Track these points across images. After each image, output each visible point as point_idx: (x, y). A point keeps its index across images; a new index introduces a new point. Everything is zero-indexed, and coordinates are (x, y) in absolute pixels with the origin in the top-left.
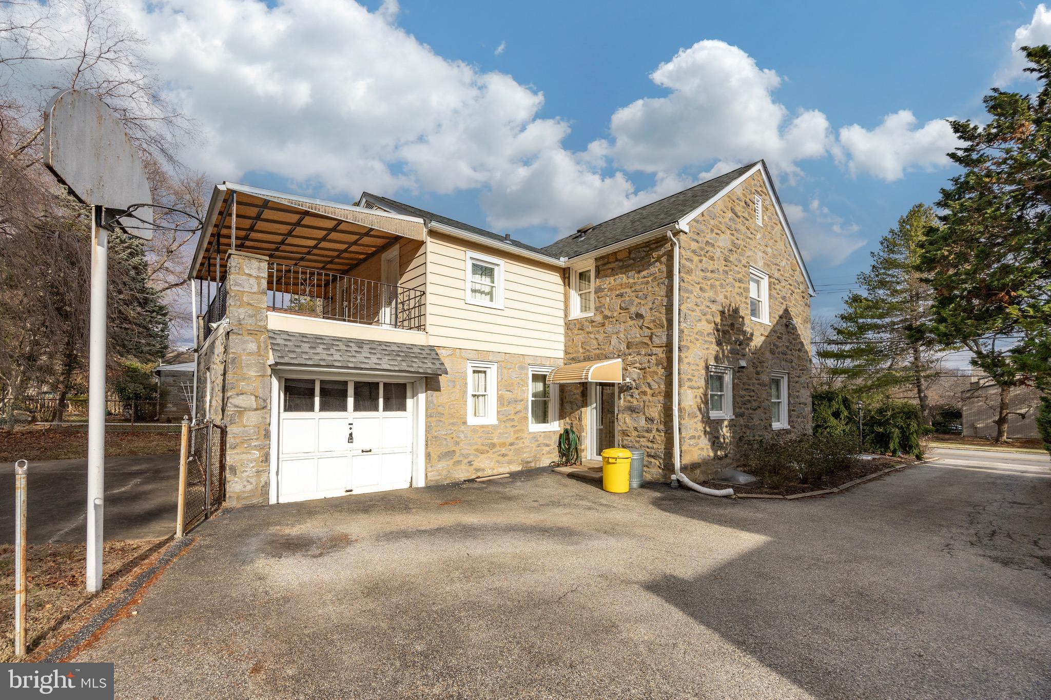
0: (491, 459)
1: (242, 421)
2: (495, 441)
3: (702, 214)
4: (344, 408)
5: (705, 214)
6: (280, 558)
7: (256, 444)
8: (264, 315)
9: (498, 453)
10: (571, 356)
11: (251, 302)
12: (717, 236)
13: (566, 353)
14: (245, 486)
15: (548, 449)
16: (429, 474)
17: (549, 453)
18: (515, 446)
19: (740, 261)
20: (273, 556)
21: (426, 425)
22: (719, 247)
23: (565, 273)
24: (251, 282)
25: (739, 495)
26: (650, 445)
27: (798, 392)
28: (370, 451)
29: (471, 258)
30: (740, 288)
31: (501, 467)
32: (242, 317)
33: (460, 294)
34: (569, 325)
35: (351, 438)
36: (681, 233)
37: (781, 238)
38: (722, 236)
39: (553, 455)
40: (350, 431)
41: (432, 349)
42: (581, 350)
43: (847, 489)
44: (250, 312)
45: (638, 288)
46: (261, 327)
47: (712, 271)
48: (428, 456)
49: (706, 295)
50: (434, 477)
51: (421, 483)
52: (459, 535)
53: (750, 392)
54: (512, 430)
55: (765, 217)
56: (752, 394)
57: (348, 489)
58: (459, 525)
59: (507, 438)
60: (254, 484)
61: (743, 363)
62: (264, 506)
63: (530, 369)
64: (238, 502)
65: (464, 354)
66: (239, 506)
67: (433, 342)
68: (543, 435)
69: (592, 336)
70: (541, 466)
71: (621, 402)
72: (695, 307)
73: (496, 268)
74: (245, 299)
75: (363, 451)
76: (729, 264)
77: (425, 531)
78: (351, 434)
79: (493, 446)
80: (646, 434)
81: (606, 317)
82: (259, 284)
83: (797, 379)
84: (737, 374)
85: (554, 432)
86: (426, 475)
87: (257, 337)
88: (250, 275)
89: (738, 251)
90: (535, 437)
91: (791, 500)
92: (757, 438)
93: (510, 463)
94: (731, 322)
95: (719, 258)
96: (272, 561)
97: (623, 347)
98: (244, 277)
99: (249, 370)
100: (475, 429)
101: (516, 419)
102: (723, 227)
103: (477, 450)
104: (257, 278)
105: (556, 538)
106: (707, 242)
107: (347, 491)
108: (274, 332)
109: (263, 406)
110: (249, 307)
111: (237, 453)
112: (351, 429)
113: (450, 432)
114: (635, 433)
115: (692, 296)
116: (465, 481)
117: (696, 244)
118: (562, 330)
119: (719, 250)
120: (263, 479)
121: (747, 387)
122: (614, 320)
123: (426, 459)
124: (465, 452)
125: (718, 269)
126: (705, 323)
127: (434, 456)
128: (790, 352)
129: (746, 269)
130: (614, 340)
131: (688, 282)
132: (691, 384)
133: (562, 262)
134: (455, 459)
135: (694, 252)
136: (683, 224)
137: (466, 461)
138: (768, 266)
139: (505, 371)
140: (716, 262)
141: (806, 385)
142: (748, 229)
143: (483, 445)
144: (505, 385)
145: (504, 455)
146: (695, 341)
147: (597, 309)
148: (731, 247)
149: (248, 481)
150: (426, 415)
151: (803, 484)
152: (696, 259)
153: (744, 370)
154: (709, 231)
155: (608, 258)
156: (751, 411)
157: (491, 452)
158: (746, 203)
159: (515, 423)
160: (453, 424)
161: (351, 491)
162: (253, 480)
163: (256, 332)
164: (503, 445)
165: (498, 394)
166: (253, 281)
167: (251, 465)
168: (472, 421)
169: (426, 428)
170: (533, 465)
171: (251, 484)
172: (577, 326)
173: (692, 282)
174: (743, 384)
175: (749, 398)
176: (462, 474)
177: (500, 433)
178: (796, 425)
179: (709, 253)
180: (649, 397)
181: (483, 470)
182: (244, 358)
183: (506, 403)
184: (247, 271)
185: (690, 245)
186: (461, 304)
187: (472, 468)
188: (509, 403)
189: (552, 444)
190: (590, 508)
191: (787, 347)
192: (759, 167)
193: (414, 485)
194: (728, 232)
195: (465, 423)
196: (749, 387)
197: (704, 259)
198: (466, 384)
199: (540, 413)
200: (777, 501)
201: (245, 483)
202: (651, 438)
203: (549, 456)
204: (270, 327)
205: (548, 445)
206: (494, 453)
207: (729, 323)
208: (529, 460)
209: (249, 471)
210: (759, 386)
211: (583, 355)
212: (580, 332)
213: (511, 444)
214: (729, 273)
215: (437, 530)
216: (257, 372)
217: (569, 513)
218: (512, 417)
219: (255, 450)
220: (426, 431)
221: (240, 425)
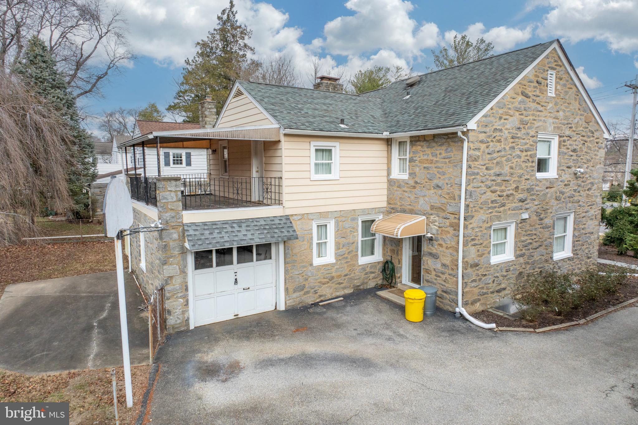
0: (331, 287)
1: (172, 282)
2: (334, 274)
3: (492, 109)
4: (231, 263)
5: (494, 108)
6: (206, 382)
7: (181, 295)
8: (181, 215)
9: (337, 282)
10: (392, 206)
11: (173, 208)
12: (506, 121)
13: (389, 203)
14: (176, 321)
15: (373, 275)
16: (287, 302)
17: (374, 278)
18: (348, 276)
19: (528, 134)
20: (202, 381)
21: (285, 269)
22: (506, 129)
23: (388, 142)
24: (172, 195)
25: (500, 328)
26: (444, 283)
27: (585, 224)
28: (249, 288)
29: (314, 146)
30: (526, 156)
31: (338, 291)
32: (168, 219)
33: (306, 175)
34: (391, 183)
35: (236, 281)
36: (470, 131)
37: (576, 99)
38: (511, 119)
39: (378, 280)
40: (236, 277)
41: (287, 218)
42: (399, 204)
43: (592, 321)
44: (172, 215)
45: (440, 165)
46: (179, 222)
47: (498, 152)
48: (287, 290)
49: (492, 172)
50: (290, 303)
51: (282, 307)
52: (302, 364)
53: (532, 236)
54: (346, 265)
55: (559, 87)
56: (534, 237)
57: (235, 314)
58: (303, 354)
59: (342, 271)
60: (181, 319)
61: (525, 216)
62: (188, 331)
63: (359, 219)
64: (173, 330)
65: (310, 217)
66: (174, 333)
67: (288, 212)
68: (369, 265)
69: (406, 194)
70: (368, 287)
71: (425, 248)
72: (480, 184)
73: (333, 149)
74: (169, 207)
75: (244, 289)
76: (517, 140)
77: (282, 360)
78: (236, 279)
79: (333, 278)
80: (441, 275)
81: (416, 183)
82: (177, 195)
83: (584, 214)
84: (520, 225)
85: (379, 262)
86: (286, 302)
87: (177, 229)
88: (171, 191)
89: (526, 127)
90: (364, 267)
91: (538, 333)
92: (537, 270)
93: (344, 288)
94: (515, 186)
95: (506, 139)
96: (202, 384)
97: (428, 208)
98: (168, 193)
99: (174, 251)
100: (319, 268)
101: (349, 257)
102: (511, 112)
103: (320, 282)
104: (176, 191)
105: (359, 369)
106: (496, 129)
107: (235, 316)
108: (187, 225)
109: (183, 272)
110: (172, 211)
111: (171, 302)
112: (236, 275)
113: (301, 272)
114: (434, 273)
115: (478, 177)
116: (312, 304)
117: (484, 134)
118: (385, 186)
119: (506, 132)
120: (186, 316)
121: (529, 232)
122: (422, 186)
123: (285, 292)
124: (312, 285)
125: (504, 148)
126: (490, 193)
127: (291, 290)
128: (578, 194)
129: (535, 138)
130: (421, 201)
131: (475, 167)
132: (474, 242)
133: (386, 134)
134: (305, 290)
135: (482, 142)
136: (472, 125)
137: (313, 290)
138: (558, 128)
139: (341, 223)
140: (502, 143)
141: (594, 217)
142: (539, 104)
143: (324, 278)
144: (341, 234)
145: (340, 284)
146: (479, 210)
147: (410, 174)
148: (519, 126)
149: (178, 318)
150: (285, 263)
151: (558, 316)
152: (483, 146)
153: (527, 220)
154: (497, 119)
155: (419, 138)
156: (531, 251)
157: (331, 282)
158: (537, 82)
159: (349, 260)
160: (304, 267)
161: (237, 315)
162: (181, 317)
163: (176, 227)
164: (339, 276)
165: (335, 240)
166: (173, 194)
167: (179, 308)
168: (317, 261)
169: (285, 271)
170: (361, 287)
171: (180, 319)
172: (396, 184)
173: (478, 166)
174: (525, 231)
175: (531, 241)
176: (310, 299)
177: (337, 268)
178: (579, 252)
179: (497, 138)
180: (444, 249)
181: (325, 295)
182: (171, 244)
183: (341, 246)
184: (169, 189)
185: (478, 137)
186: (308, 182)
187: (317, 295)
188: (343, 246)
189: (377, 271)
190: (389, 339)
191: (575, 191)
192: (555, 45)
193: (278, 308)
194: (517, 113)
195: (311, 265)
196: (531, 233)
197: (491, 144)
198: (312, 237)
199: (369, 249)
200: (527, 334)
201: (176, 319)
202: (444, 278)
203: (374, 280)
204: (185, 222)
205: (373, 273)
206: (332, 283)
207: (513, 188)
208: (358, 284)
209: (178, 311)
210: (542, 230)
211: (400, 207)
212: (398, 189)
213: (346, 275)
214: (516, 148)
215: (289, 358)
216: (179, 251)
217: (374, 344)
218: (346, 256)
219: (180, 299)
220: (285, 273)
221: (171, 285)
